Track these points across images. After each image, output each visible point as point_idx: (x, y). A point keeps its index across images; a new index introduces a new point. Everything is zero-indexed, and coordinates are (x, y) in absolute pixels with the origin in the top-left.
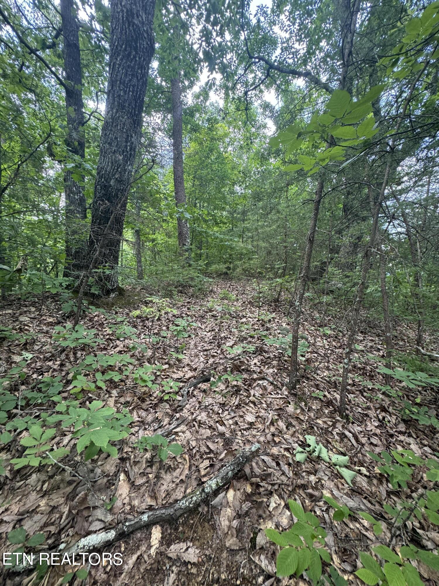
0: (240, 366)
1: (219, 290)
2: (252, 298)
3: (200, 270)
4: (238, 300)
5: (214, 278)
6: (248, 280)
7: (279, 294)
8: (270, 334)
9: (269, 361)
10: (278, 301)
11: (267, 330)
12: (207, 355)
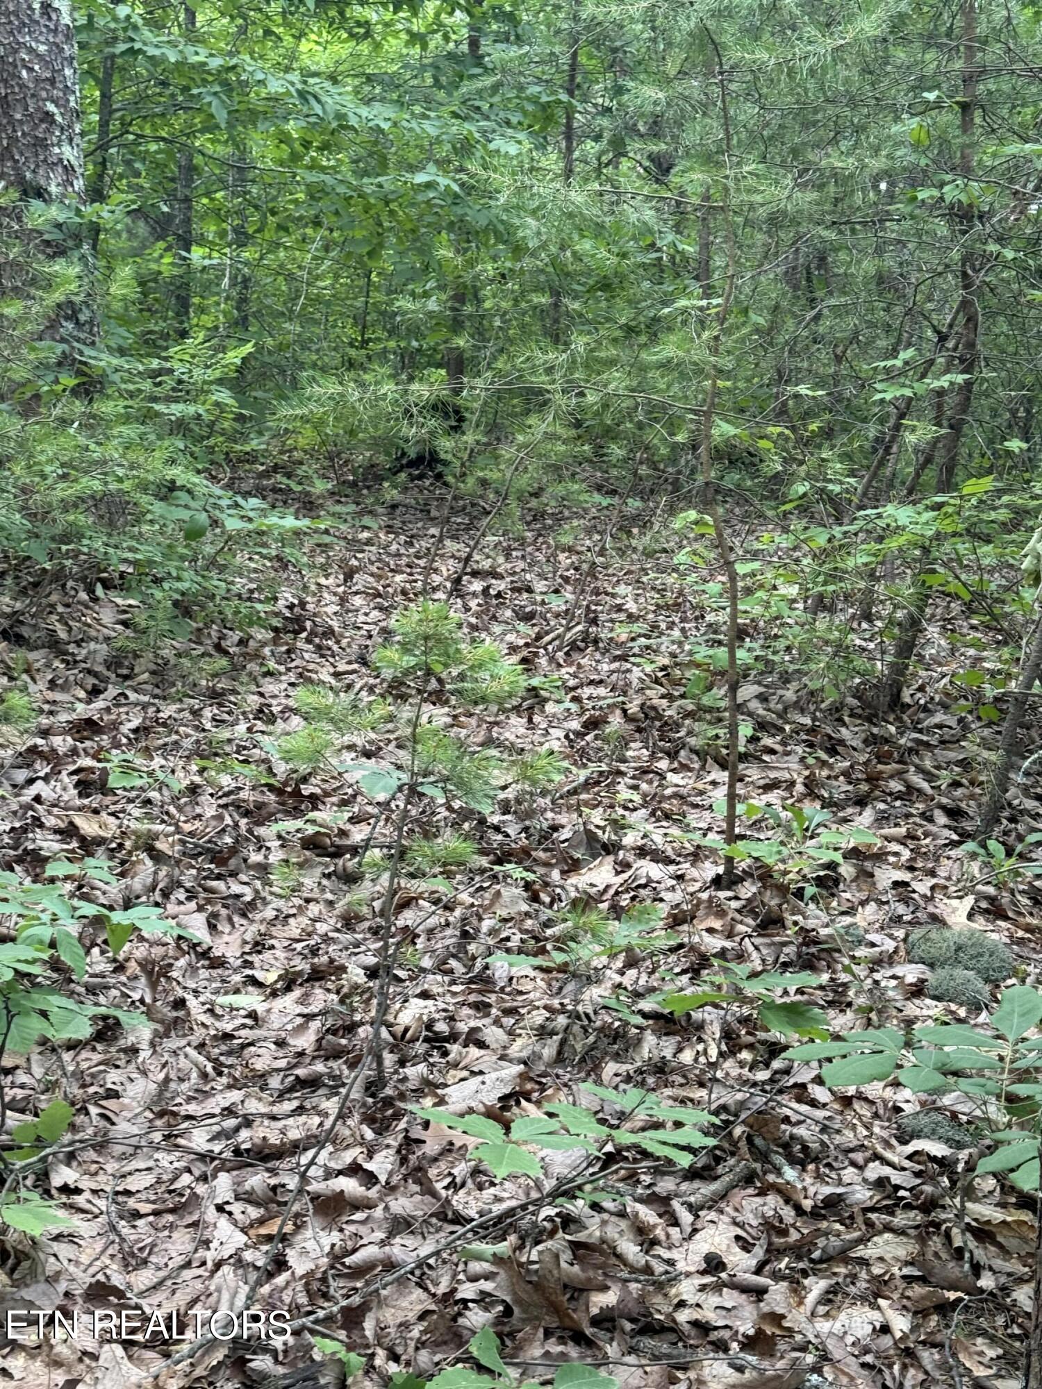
0: (578, 1291)
1: (366, 614)
2: (665, 677)
3: (180, 427)
4: (536, 698)
5: (308, 506)
6: (627, 525)
7: (906, 648)
8: (839, 1002)
9: (837, 1234)
10: (896, 703)
11: (808, 964)
12: (272, 1199)
